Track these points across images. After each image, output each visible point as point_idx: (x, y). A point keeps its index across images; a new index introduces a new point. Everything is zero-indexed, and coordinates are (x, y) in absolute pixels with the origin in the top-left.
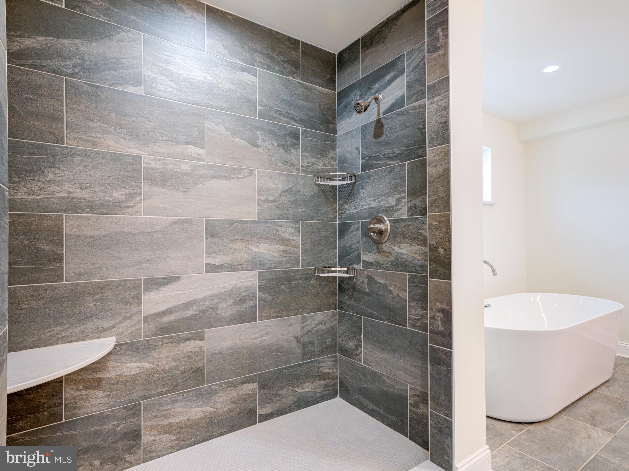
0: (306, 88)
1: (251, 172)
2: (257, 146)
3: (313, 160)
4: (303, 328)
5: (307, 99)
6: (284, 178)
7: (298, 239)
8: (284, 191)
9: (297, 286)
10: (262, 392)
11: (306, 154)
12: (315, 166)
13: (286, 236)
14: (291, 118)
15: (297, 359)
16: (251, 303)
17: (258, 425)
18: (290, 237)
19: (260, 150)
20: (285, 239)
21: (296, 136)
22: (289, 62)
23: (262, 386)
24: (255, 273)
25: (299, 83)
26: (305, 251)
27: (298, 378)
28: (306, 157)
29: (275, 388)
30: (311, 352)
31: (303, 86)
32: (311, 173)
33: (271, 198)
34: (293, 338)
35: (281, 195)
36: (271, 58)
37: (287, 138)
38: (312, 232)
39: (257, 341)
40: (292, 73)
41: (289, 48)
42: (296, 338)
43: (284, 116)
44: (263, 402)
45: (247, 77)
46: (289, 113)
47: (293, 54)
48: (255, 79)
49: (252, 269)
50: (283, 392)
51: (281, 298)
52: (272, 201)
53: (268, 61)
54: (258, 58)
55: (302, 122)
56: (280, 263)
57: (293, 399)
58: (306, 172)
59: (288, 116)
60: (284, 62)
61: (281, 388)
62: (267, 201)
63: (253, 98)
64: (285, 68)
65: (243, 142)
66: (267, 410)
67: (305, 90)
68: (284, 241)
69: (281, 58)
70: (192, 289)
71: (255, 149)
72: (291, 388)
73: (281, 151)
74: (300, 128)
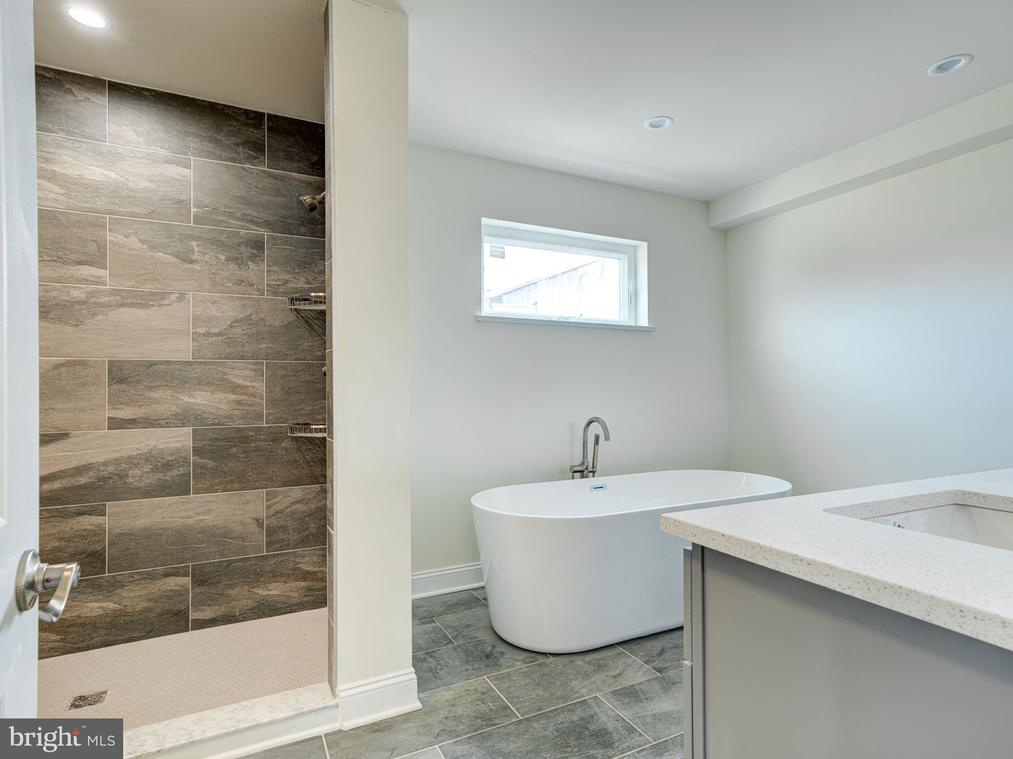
0: (275, 177)
1: (181, 297)
2: (192, 262)
3: (287, 277)
4: (269, 507)
5: (277, 192)
6: (237, 303)
7: (261, 386)
8: (236, 321)
9: (258, 449)
10: (198, 590)
11: (276, 268)
12: (290, 285)
13: (240, 381)
14: (248, 221)
15: (258, 549)
16: (182, 470)
17: (191, 632)
18: (248, 383)
19: (197, 267)
20: (238, 386)
21: (258, 245)
22: (245, 143)
23: (199, 581)
24: (188, 430)
25: (263, 171)
26: (271, 402)
27: (259, 575)
28: (275, 272)
29: (221, 586)
30: (283, 540)
31: (269, 175)
32: (284, 294)
33: (216, 331)
34: (251, 521)
35: (231, 326)
36: (216, 142)
37: (242, 249)
38: (284, 376)
39: (190, 522)
40: (250, 159)
41: (246, 125)
42: (257, 520)
43: (237, 219)
44: (199, 603)
45: (175, 171)
46: (245, 215)
47: (253, 133)
48: (189, 173)
49: (183, 425)
50: (233, 592)
51: (231, 464)
52: (216, 335)
53: (210, 147)
54: (193, 143)
55: (268, 225)
56: (230, 417)
57: (251, 603)
58: (275, 293)
59: (244, 218)
60: (237, 145)
61: (231, 586)
62: (208, 334)
63: (184, 198)
64: (238, 153)
65: (168, 258)
66: (207, 613)
67: (272, 181)
68: (235, 388)
69: (233, 140)
70: (87, 450)
71: (189, 266)
72: (246, 588)
73: (232, 266)
74: (265, 233)
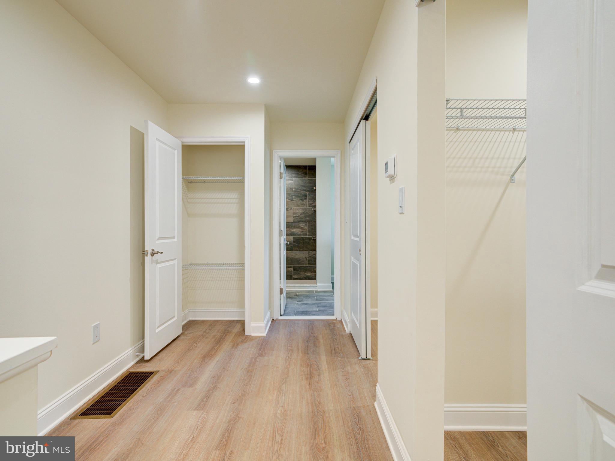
0: (310, 180)
1: (291, 209)
2: (293, 201)
3: (312, 202)
4: (308, 255)
5: (310, 183)
6: (302, 209)
7: (306, 228)
8: (302, 213)
9: (306, 242)
10: (294, 271)
11: (310, 201)
12: (313, 204)
13: (302, 227)
14: (304, 191)
15: (306, 264)
16: (291, 246)
17: (293, 280)
18: (304, 227)
19: (294, 202)
20: (302, 228)
21: (306, 196)
22: (304, 173)
23: (294, 270)
24: (292, 237)
25: (307, 179)
26: (309, 231)
27: (306, 270)
28: (310, 202)
29: (298, 271)
30: (311, 263)
31: (308, 179)
32: (311, 206)
33: (297, 215)
34: (304, 258)
35: (301, 214)
36: (298, 174)
37: (303, 197)
38: (311, 225)
39: (293, 257)
40: (304, 177)
41: (304, 169)
42: (306, 258)
43: (302, 190)
44: (294, 274)
45: (290, 182)
46: (303, 189)
47: (305, 171)
48: (293, 182)
49: (291, 236)
50: (301, 273)
51: (301, 245)
52: (298, 216)
53: (297, 175)
54: (293, 175)
55: (308, 191)
56: (300, 234)
57: (304, 276)
58: (310, 206)
59: (303, 190)
60: (302, 174)
61: (301, 272)
62: (296, 216)
63: (292, 187)
64: (302, 176)
65: (289, 200)
66: (296, 277)
67: (309, 181)
68: (301, 228)
69: (301, 173)
71: (292, 202)
72: (303, 273)
73: (301, 201)
74: (307, 193)
